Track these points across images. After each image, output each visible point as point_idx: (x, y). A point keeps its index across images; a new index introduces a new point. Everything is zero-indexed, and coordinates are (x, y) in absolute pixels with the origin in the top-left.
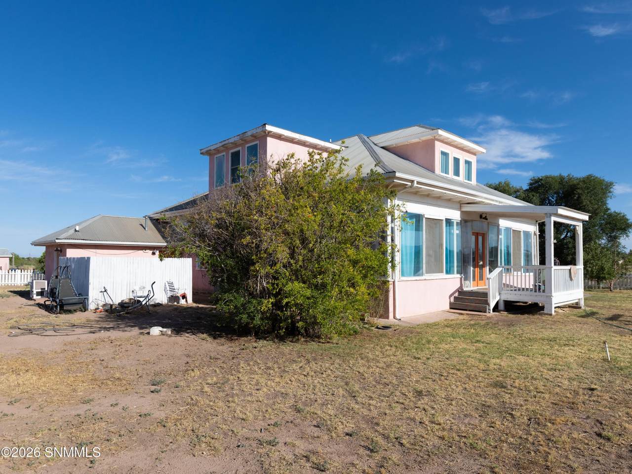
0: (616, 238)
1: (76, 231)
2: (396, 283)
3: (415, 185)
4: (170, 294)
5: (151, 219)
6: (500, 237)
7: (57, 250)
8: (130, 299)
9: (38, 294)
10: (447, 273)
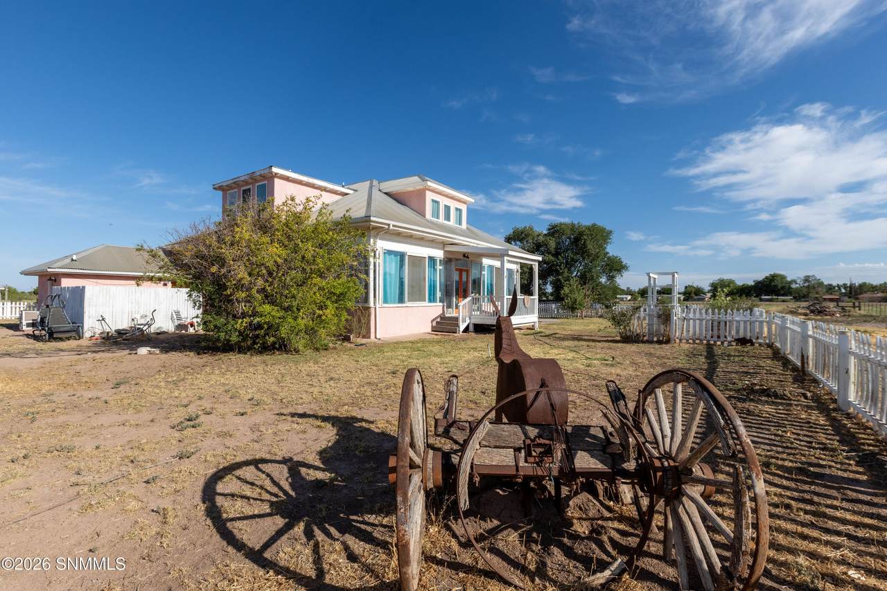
0: (613, 277)
1: (72, 260)
2: (377, 309)
3: (391, 227)
4: (177, 323)
5: (165, 251)
6: (483, 272)
7: (50, 279)
8: (131, 327)
9: (28, 325)
10: (430, 301)
